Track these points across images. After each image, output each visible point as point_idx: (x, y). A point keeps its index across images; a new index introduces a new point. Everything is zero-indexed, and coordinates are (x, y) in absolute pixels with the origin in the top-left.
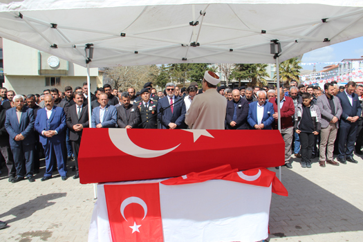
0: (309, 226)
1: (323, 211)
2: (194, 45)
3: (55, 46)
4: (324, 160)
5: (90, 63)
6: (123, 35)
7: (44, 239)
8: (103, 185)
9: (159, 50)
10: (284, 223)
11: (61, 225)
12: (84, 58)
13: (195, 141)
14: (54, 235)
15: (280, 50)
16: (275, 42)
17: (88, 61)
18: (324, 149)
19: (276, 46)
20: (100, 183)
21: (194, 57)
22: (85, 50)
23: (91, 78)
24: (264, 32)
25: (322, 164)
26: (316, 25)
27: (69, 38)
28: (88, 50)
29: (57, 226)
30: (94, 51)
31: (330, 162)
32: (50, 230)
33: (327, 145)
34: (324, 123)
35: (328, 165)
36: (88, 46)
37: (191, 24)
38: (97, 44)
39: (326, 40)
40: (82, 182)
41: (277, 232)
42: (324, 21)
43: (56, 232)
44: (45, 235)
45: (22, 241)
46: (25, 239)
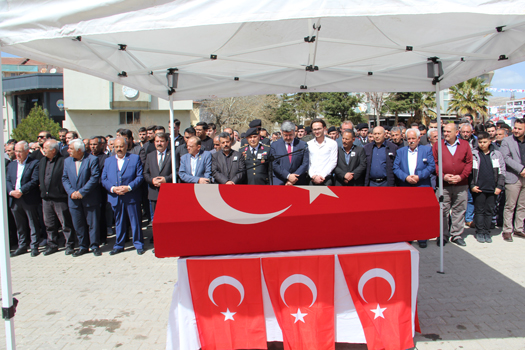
0: (477, 327)
1: (501, 306)
2: (310, 69)
3: (124, 74)
4: (510, 231)
5: (174, 94)
6: (214, 57)
7: (111, 330)
8: (185, 260)
9: (267, 74)
10: (441, 321)
11: (133, 313)
12: (166, 89)
13: (312, 200)
14: (123, 326)
15: (441, 72)
16: (434, 60)
17: (171, 92)
18: (511, 215)
19: (436, 66)
20: (182, 257)
21: (316, 83)
22: (167, 76)
23: (175, 112)
24: (409, 49)
25: (507, 237)
26: (489, 36)
27: (143, 63)
28: (171, 76)
29: (127, 314)
30: (180, 79)
31: (518, 234)
32: (118, 319)
33: (515, 210)
34: (510, 177)
35: (516, 239)
36: (171, 71)
37: (306, 40)
38: (182, 70)
39: (503, 58)
40: (159, 254)
41: (429, 333)
42: (499, 29)
43: (126, 323)
44: (112, 325)
45: (83, 332)
46: (86, 329)
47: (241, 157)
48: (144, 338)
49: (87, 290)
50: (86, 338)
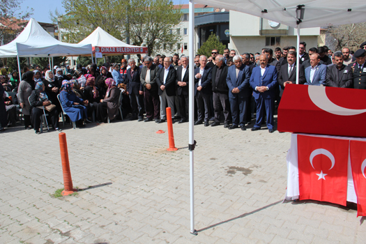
3: (265, 11)
5: (300, 24)
7: (245, 174)
8: (296, 135)
11: (260, 167)
12: (295, 20)
14: (253, 173)
17: (298, 23)
20: (295, 133)
22: (296, 11)
23: (301, 37)
27: (279, 3)
28: (299, 11)
29: (257, 167)
30: (305, 11)
32: (251, 169)
36: (300, 7)
38: (309, 5)
40: (281, 131)
43: (255, 171)
44: (247, 172)
45: (229, 172)
46: (231, 171)
47: (350, 71)
48: (265, 182)
49: (234, 149)
50: (231, 176)
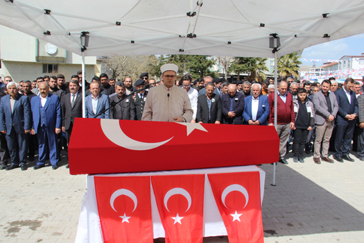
0: (301, 224)
1: (315, 209)
2: (190, 36)
3: (48, 33)
4: (319, 156)
5: (85, 51)
6: (118, 24)
7: (34, 229)
8: (93, 176)
9: (156, 40)
10: (276, 220)
11: (51, 214)
12: (79, 46)
13: (188, 134)
14: (43, 225)
15: (279, 45)
16: (274, 36)
17: (83, 50)
18: (319, 145)
19: (275, 40)
20: (90, 174)
21: (191, 48)
22: (81, 38)
23: (86, 66)
24: (262, 25)
25: (316, 161)
26: (316, 20)
27: (63, 26)
28: (84, 38)
29: (47, 215)
30: (90, 39)
31: (325, 159)
32: (39, 220)
33: (322, 143)
34: (320, 120)
35: (323, 162)
36: (84, 34)
37: (188, 14)
38: (93, 32)
39: (326, 36)
40: (73, 172)
41: (268, 229)
42: (325, 16)
43: (45, 222)
44: (35, 225)
45: (10, 231)
46: (14, 228)
48: (60, 234)
49: (15, 197)
50: (14, 236)
